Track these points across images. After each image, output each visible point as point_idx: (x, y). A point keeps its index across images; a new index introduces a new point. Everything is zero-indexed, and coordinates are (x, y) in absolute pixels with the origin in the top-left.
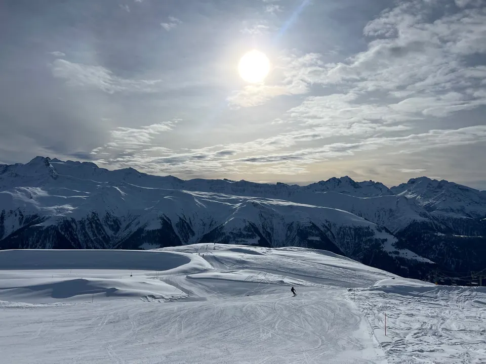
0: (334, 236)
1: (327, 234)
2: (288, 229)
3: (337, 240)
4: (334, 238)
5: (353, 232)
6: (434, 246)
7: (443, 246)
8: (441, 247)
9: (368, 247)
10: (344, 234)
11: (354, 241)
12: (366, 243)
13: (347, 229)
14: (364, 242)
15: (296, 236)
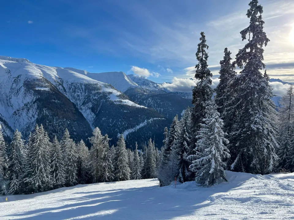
0: (65, 90)
1: (58, 88)
2: (14, 81)
3: (68, 94)
4: (65, 91)
5: (83, 87)
6: (145, 101)
7: (151, 100)
8: (150, 101)
9: (96, 98)
10: (75, 88)
11: (84, 94)
12: (95, 95)
13: (78, 84)
14: (93, 94)
15: (21, 87)
